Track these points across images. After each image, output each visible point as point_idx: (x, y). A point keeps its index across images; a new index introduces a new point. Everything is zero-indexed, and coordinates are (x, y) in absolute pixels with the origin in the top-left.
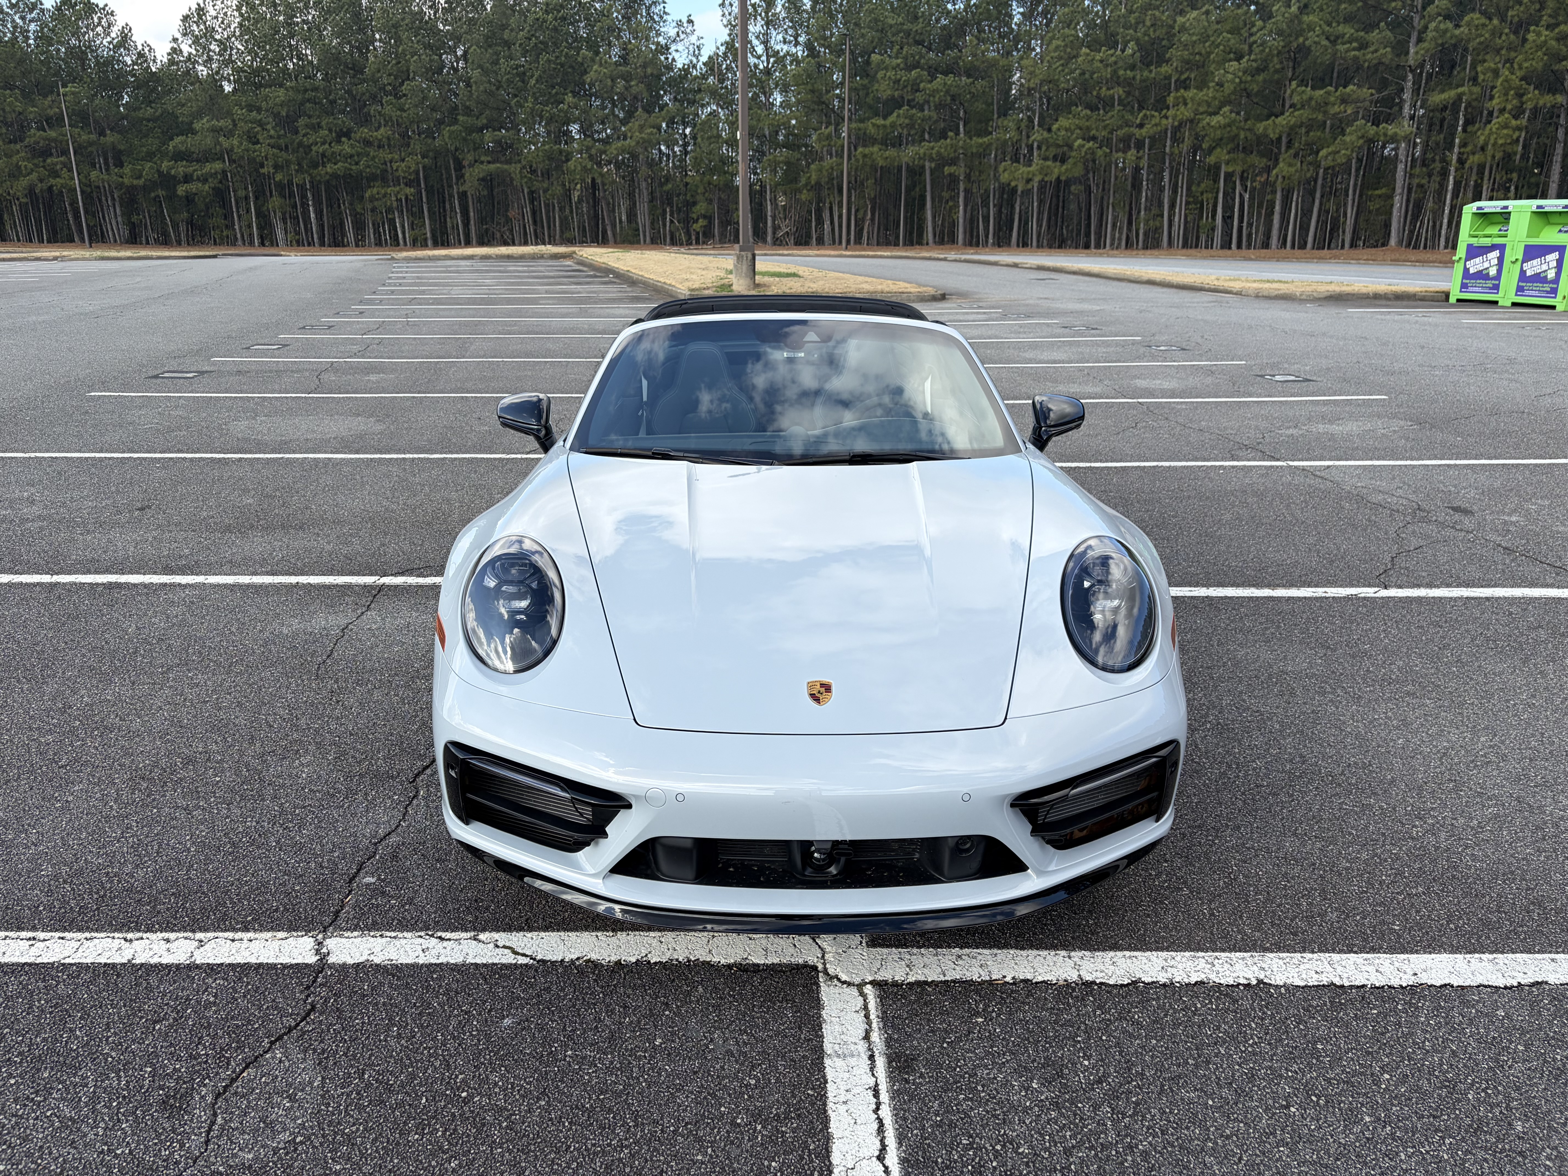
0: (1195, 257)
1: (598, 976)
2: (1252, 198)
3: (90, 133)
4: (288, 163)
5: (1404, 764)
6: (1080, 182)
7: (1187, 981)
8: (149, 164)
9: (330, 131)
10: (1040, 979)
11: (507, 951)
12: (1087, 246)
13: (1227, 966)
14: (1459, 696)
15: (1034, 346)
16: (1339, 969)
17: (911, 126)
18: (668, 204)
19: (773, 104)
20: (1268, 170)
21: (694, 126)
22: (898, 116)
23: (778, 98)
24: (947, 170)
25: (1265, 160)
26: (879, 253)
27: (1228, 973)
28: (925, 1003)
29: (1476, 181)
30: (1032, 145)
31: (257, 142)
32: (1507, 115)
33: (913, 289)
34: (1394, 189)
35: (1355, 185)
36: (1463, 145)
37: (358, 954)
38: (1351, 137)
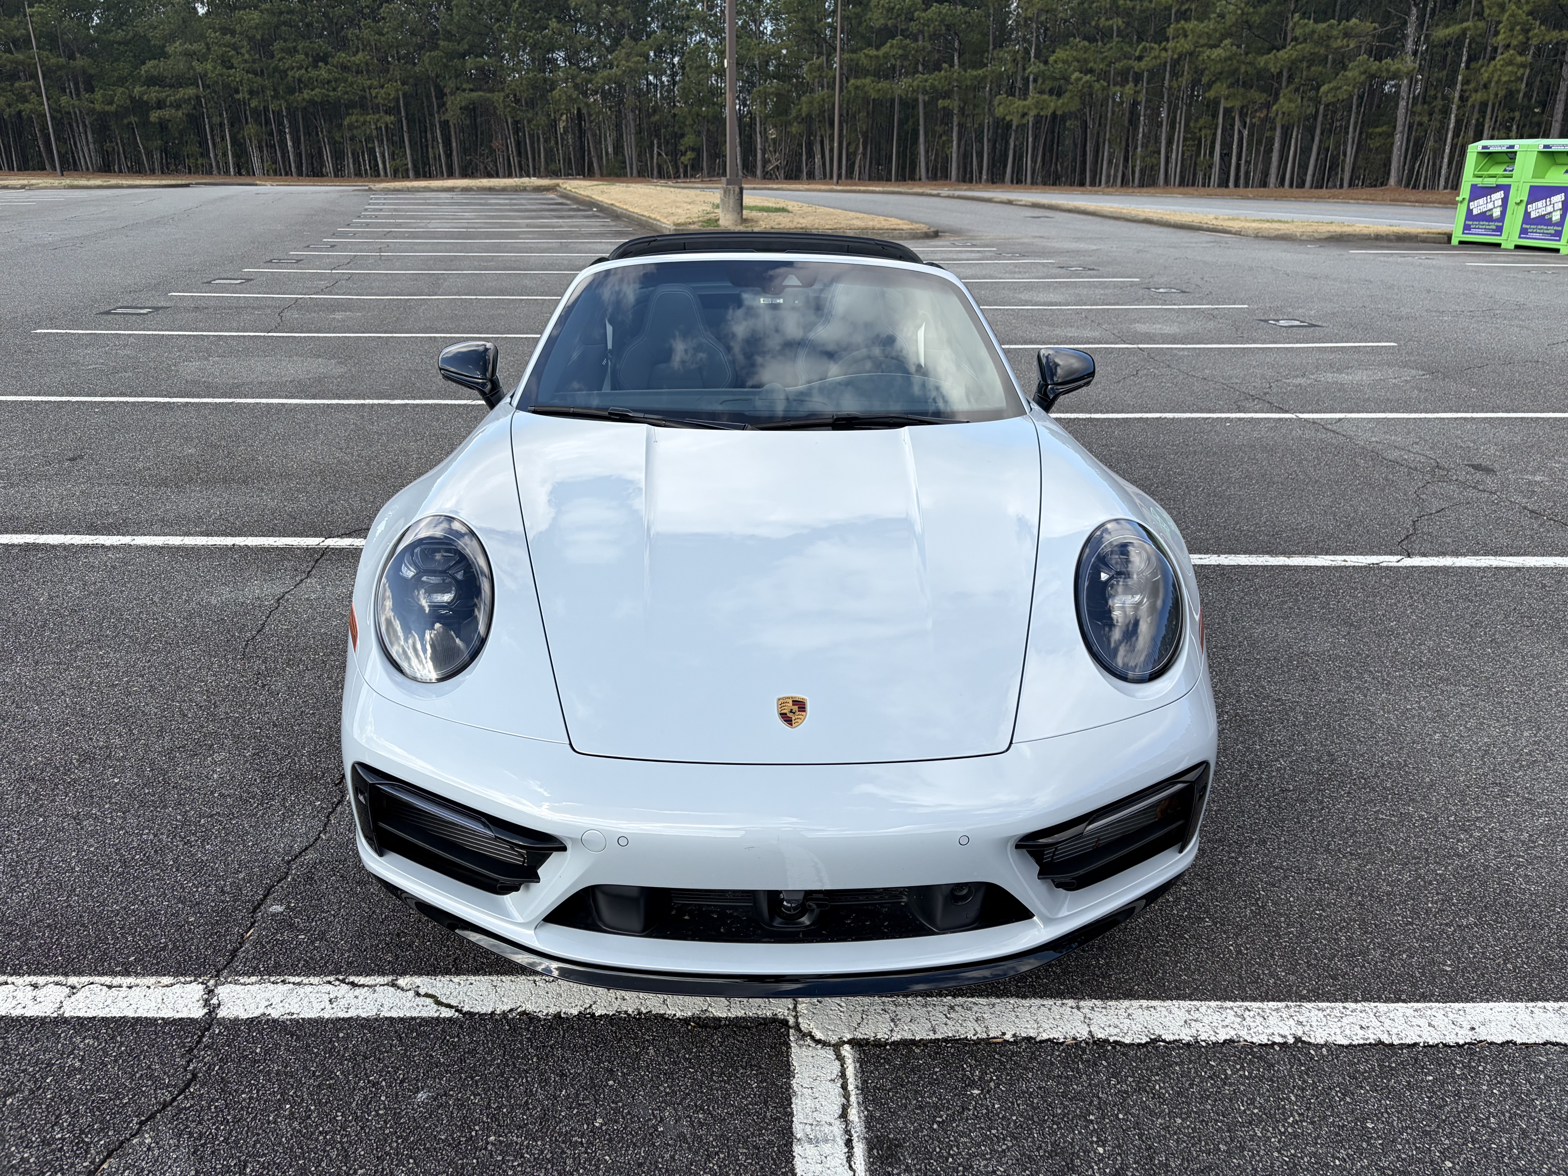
0: (1192, 196)
1: (533, 1033)
2: (1251, 135)
3: (59, 56)
4: (263, 89)
5: (1443, 765)
6: (1076, 117)
7: (1213, 1039)
8: (121, 90)
9: (307, 55)
10: (1045, 1036)
11: (429, 1001)
12: (1082, 184)
13: (1259, 1020)
14: (1497, 682)
15: (1029, 287)
16: (1387, 1022)
17: (904, 57)
18: (656, 136)
19: (763, 33)
20: (1268, 106)
21: (682, 55)
22: (892, 47)
23: (768, 26)
24: (941, 103)
25: (1265, 95)
26: (871, 188)
27: (1260, 1028)
28: (912, 1070)
29: (1477, 120)
30: (1028, 78)
31: (232, 67)
32: (1511, 52)
33: (905, 225)
34: (1395, 127)
35: (1356, 123)
36: (1466, 82)
37: (253, 1006)
38: (1353, 73)
